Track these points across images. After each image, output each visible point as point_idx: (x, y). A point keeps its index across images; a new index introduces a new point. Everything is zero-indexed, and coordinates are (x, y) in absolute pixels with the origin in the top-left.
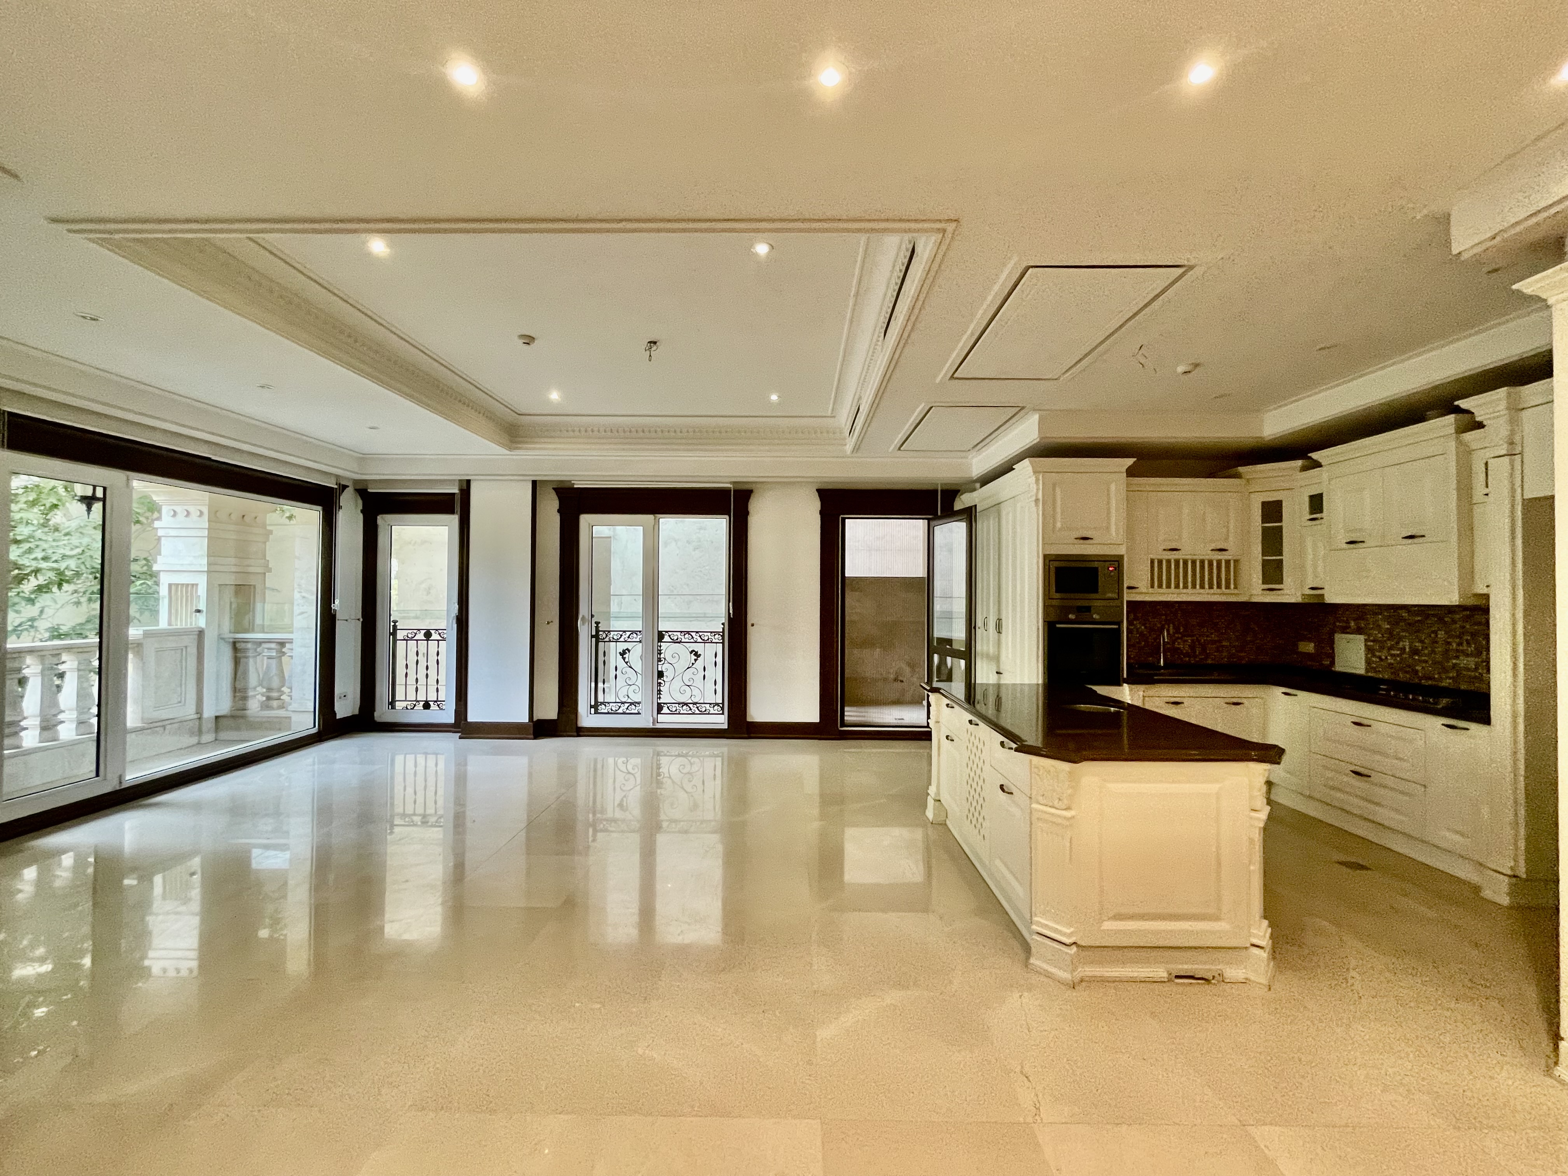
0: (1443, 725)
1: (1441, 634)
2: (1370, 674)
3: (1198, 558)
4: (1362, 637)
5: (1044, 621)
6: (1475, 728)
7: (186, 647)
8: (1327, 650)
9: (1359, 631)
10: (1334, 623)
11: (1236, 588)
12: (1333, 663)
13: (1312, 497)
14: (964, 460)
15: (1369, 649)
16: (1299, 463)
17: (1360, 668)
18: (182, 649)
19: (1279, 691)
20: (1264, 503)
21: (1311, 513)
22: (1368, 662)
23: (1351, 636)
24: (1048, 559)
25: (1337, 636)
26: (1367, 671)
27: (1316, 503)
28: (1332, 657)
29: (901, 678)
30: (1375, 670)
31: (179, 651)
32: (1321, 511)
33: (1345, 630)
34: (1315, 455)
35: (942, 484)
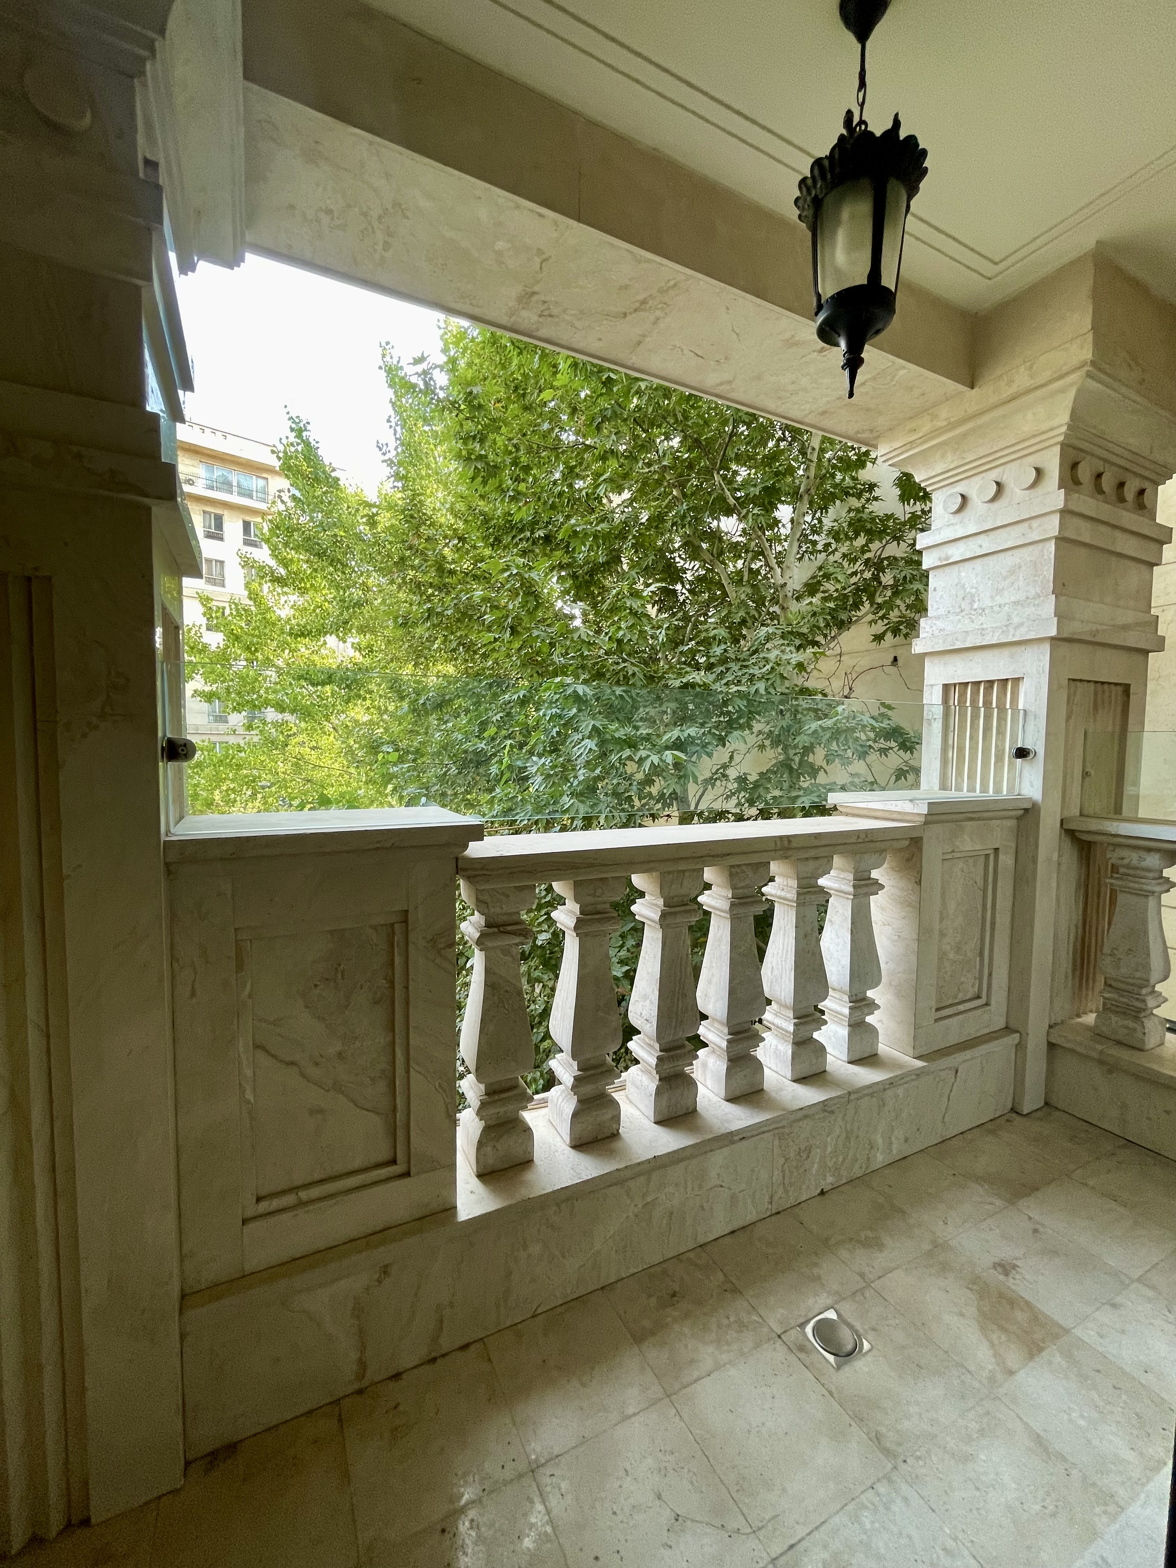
7: (996, 850)
18: (987, 856)
31: (982, 859)
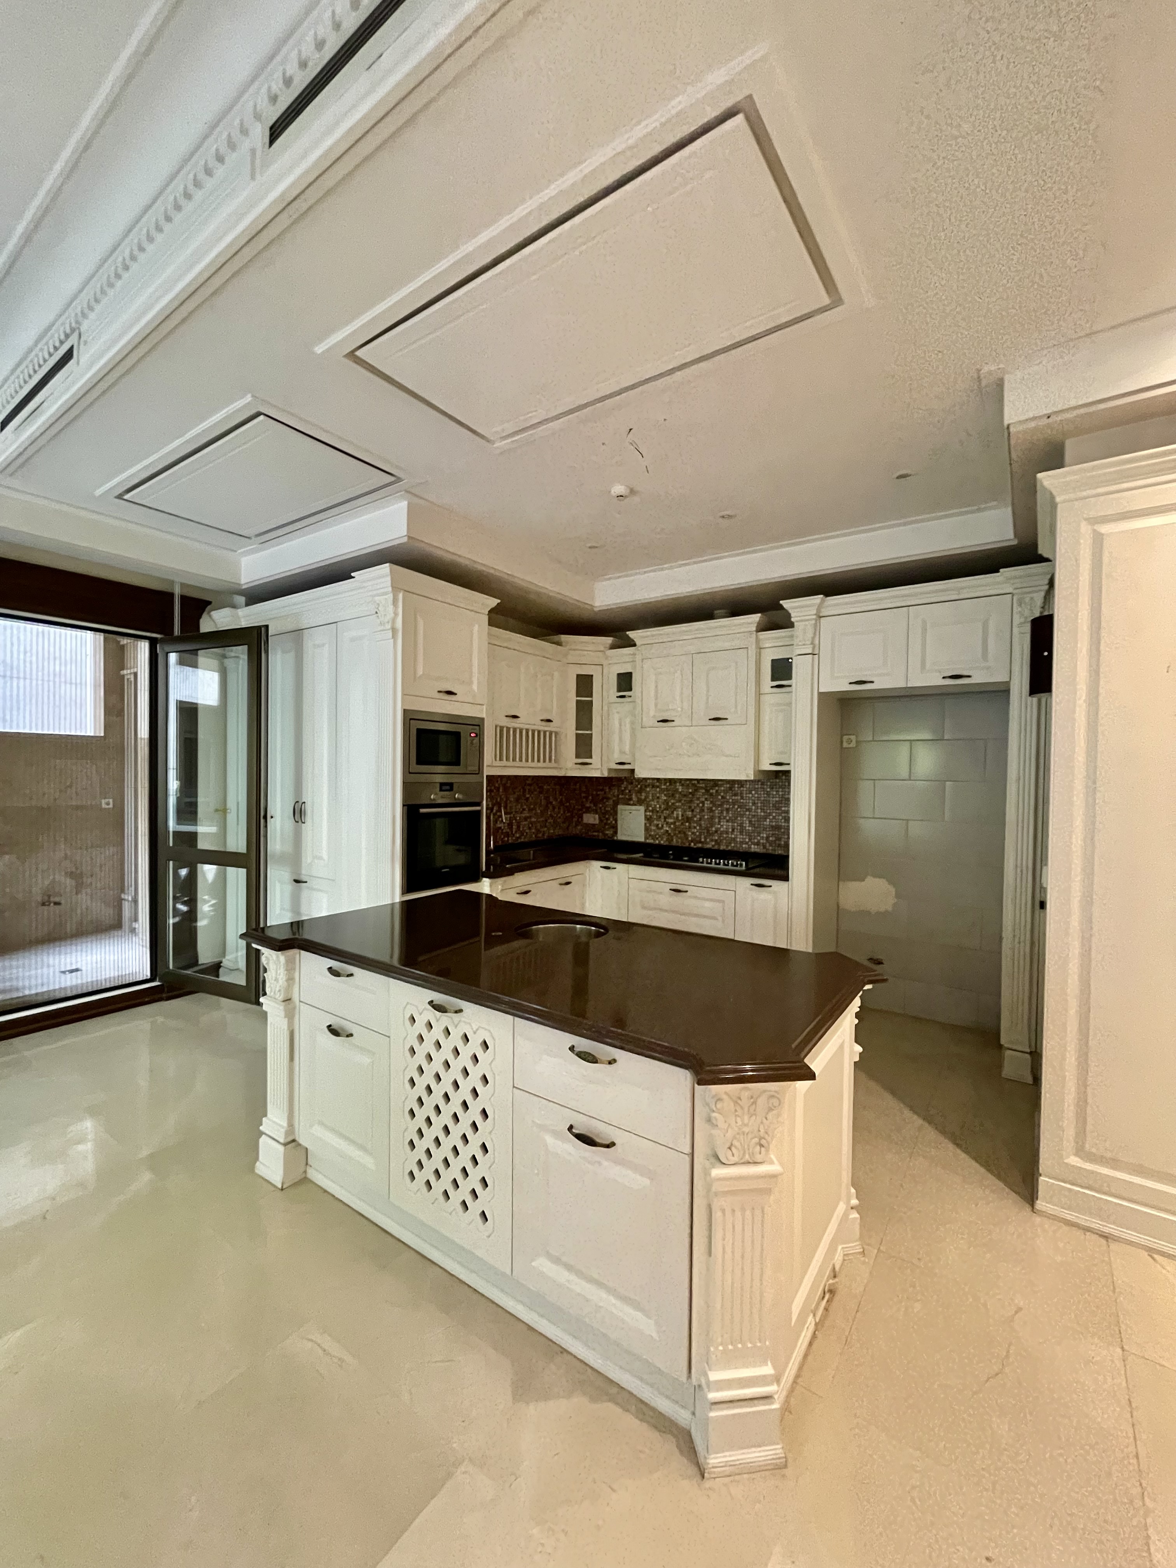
0: (752, 884)
1: (707, 804)
2: (648, 841)
3: (531, 727)
4: (642, 808)
5: (404, 805)
6: (777, 885)
8: (610, 819)
9: (640, 802)
10: (618, 796)
11: (555, 761)
12: (616, 833)
13: (620, 675)
14: (231, 554)
15: (648, 819)
16: (609, 640)
17: (639, 836)
19: (597, 865)
20: (578, 676)
21: (619, 690)
22: (647, 829)
23: (634, 807)
24: (409, 717)
25: (620, 807)
26: (646, 838)
27: (625, 682)
28: (615, 828)
29: (57, 899)
30: (653, 837)
32: (630, 689)
33: (627, 802)
34: (632, 634)
35: (183, 585)
